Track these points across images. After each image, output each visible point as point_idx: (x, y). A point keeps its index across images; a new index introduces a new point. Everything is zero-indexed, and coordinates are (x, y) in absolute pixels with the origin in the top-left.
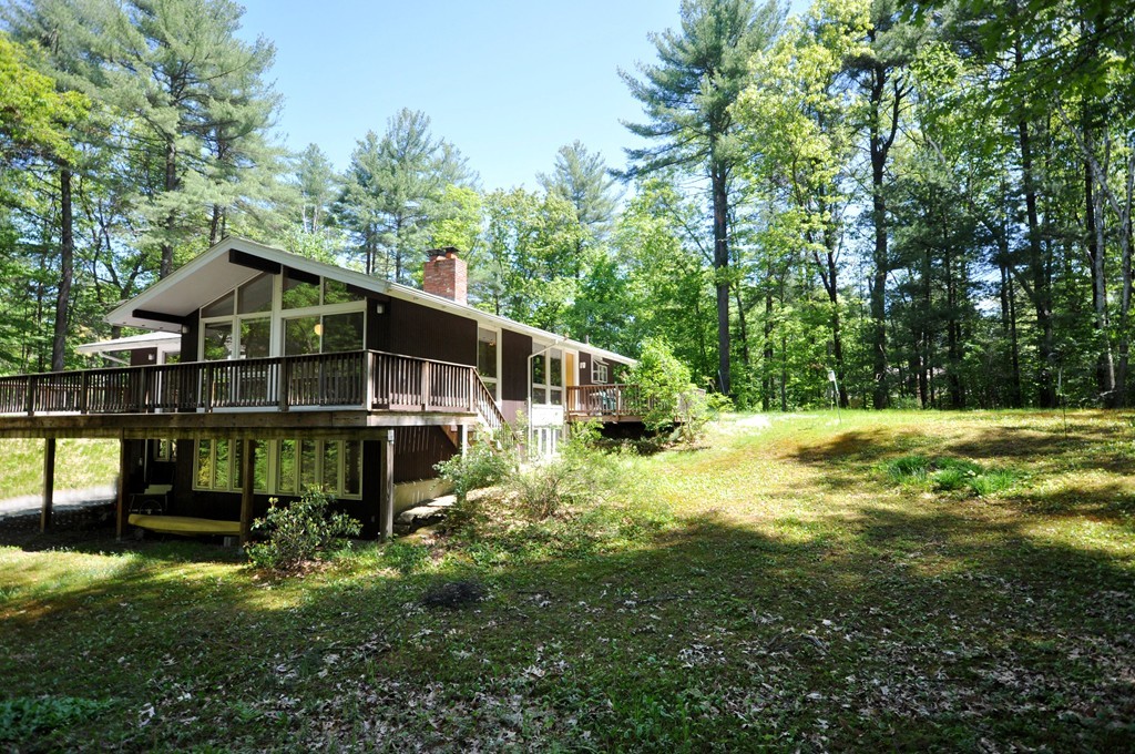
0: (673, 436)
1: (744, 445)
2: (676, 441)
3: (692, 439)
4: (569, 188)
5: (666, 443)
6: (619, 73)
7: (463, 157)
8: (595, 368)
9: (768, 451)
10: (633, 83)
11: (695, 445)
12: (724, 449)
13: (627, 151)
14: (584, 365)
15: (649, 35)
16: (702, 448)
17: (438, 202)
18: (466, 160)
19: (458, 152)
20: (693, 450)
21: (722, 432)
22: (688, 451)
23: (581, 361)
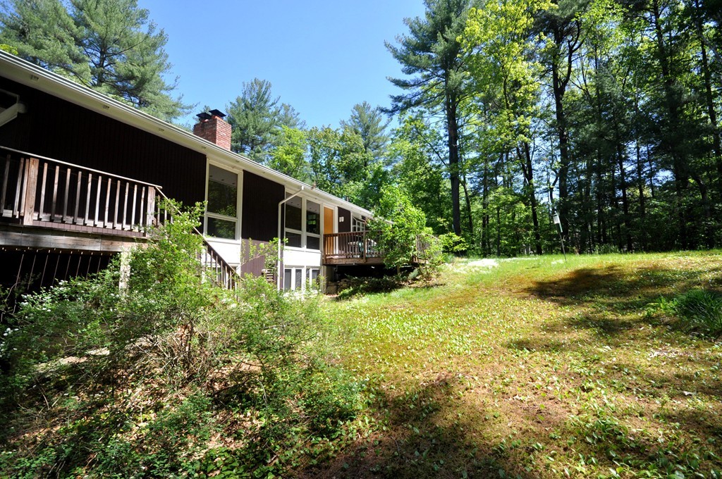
0: (412, 275)
1: (478, 282)
2: (414, 279)
3: (428, 277)
4: (360, 130)
5: (406, 281)
6: (386, 45)
7: (296, 113)
8: (354, 223)
9: (502, 288)
10: (394, 51)
11: (431, 283)
12: (458, 286)
13: (392, 97)
14: (342, 219)
15: (404, 20)
16: (437, 285)
17: (276, 135)
18: (298, 114)
19: (293, 110)
20: (428, 287)
21: (455, 271)
22: (424, 287)
23: (339, 216)
